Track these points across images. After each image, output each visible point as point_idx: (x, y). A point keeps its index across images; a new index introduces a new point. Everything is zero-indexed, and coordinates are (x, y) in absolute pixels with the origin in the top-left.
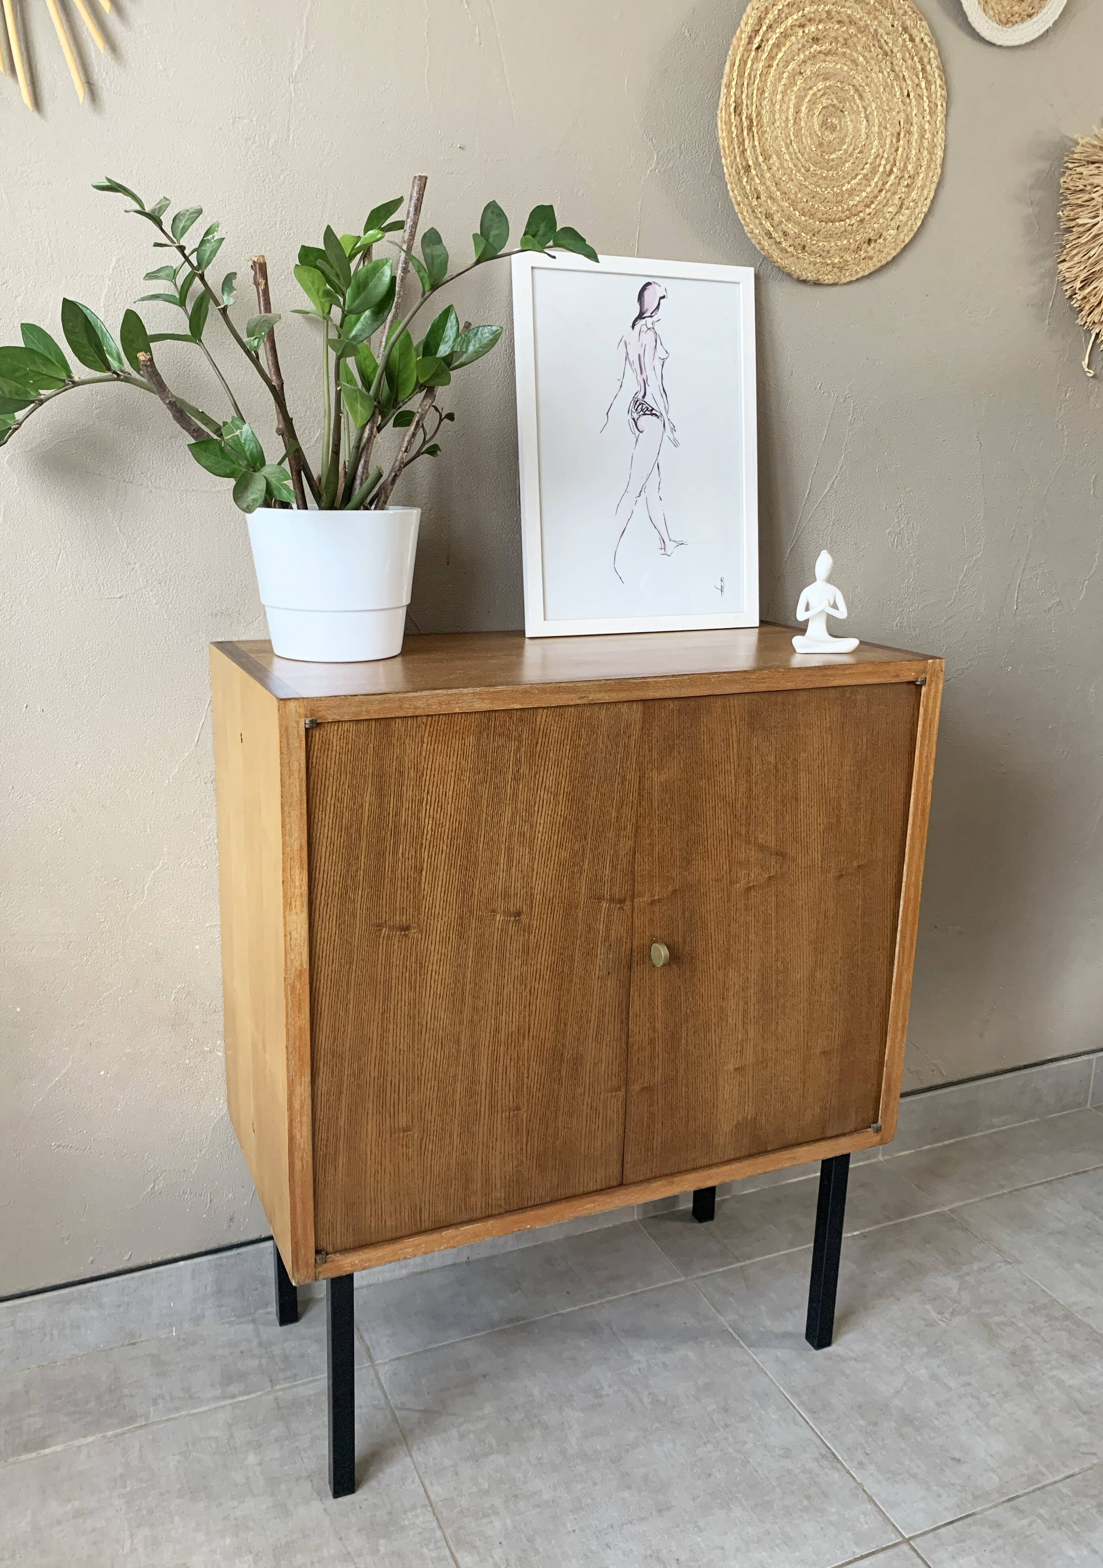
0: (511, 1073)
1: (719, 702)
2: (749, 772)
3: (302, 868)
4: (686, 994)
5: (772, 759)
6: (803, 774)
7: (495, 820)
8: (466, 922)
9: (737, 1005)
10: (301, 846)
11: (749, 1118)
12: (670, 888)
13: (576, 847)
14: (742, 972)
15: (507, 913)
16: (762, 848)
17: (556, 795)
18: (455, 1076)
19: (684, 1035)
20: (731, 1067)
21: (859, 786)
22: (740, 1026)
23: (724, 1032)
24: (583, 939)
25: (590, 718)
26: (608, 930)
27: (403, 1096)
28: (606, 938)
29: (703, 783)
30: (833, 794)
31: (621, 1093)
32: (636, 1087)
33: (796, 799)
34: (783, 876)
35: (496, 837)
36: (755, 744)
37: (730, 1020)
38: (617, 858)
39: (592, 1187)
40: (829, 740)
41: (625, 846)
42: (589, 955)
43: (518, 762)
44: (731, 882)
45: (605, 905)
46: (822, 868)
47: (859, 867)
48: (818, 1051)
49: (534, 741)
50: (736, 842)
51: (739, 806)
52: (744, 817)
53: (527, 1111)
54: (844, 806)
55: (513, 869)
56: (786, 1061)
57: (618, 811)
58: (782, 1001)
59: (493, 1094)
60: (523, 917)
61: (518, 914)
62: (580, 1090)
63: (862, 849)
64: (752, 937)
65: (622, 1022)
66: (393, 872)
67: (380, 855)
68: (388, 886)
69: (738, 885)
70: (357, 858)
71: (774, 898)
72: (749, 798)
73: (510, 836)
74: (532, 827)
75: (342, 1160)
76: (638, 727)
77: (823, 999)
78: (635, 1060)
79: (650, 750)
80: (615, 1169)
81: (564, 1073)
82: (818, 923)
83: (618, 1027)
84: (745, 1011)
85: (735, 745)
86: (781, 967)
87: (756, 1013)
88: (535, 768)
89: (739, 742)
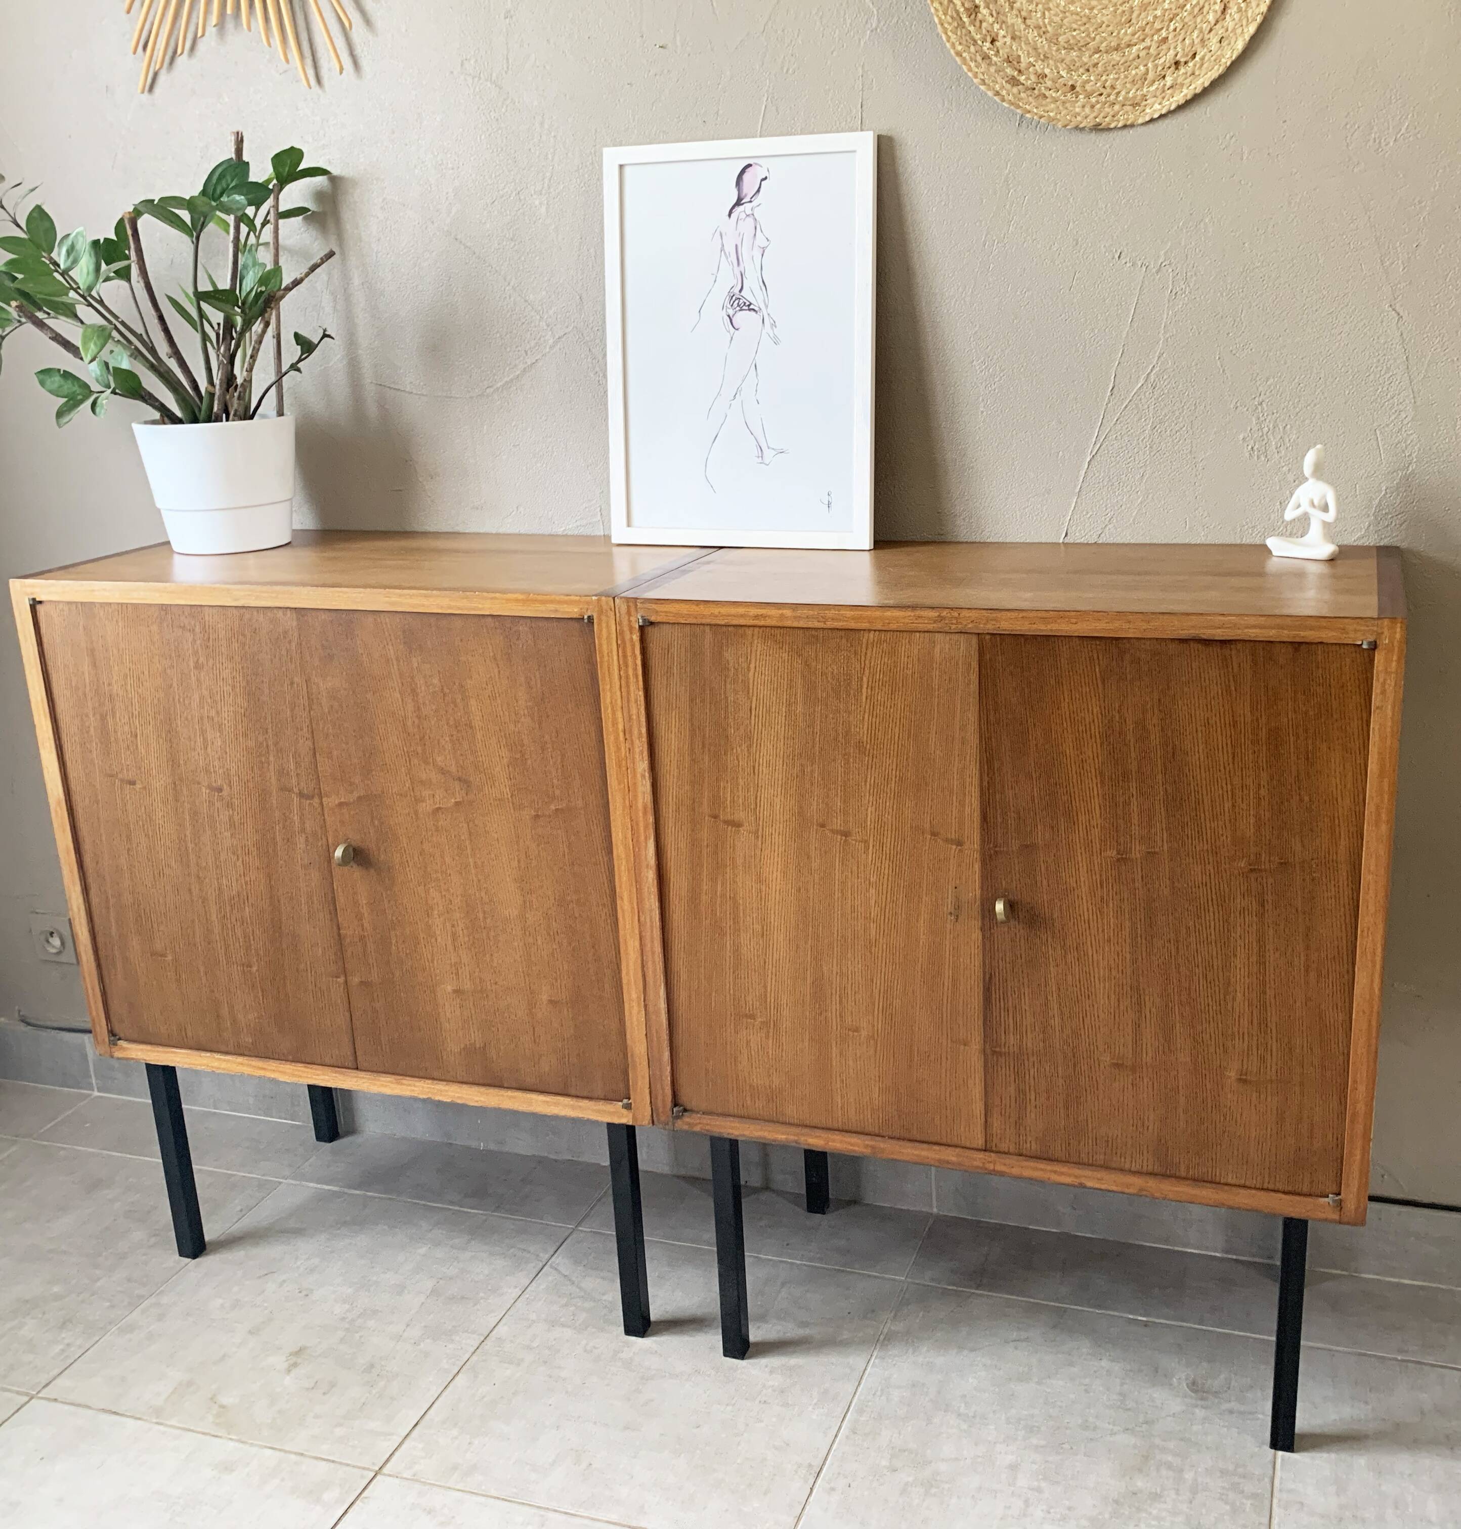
0: (239, 932)
1: (370, 619)
2: (413, 691)
3: (45, 717)
4: (389, 901)
5: (435, 681)
6: (473, 702)
7: (187, 702)
8: (179, 787)
9: (444, 924)
10: (42, 699)
11: (478, 1046)
12: (356, 794)
13: (261, 739)
14: (444, 893)
15: (210, 787)
16: (443, 771)
17: (234, 687)
18: (193, 921)
19: (394, 942)
20: (449, 988)
21: (540, 724)
22: (450, 947)
23: (435, 950)
24: (281, 825)
25: (250, 620)
26: (302, 822)
27: (155, 926)
28: (303, 830)
29: (369, 696)
30: (512, 727)
31: (341, 980)
32: (355, 980)
33: (471, 727)
34: (471, 803)
35: (189, 717)
36: (415, 665)
37: (439, 940)
38: (300, 756)
39: (327, 1060)
40: (496, 671)
41: (304, 746)
42: (289, 840)
43: (196, 653)
44: (415, 800)
45: (296, 800)
46: (513, 804)
47: (557, 810)
48: (545, 997)
49: (206, 636)
50: (415, 761)
51: (409, 723)
52: (417, 737)
53: (258, 970)
54: (526, 742)
55: (209, 749)
56: (508, 999)
57: (292, 710)
58: (492, 933)
59: (227, 947)
60: (225, 793)
61: (220, 790)
62: (302, 966)
63: (557, 792)
64: (448, 860)
65: (331, 913)
66: (115, 732)
67: (103, 718)
68: (114, 744)
69: (424, 804)
70: (87, 716)
71: (465, 825)
72: (419, 717)
73: (202, 718)
74: (218, 712)
75: (119, 965)
76: (296, 634)
77: (539, 942)
78: (349, 954)
79: (311, 656)
80: (347, 1051)
81: (284, 946)
82: (519, 861)
83: (328, 917)
84: (454, 935)
85: (395, 663)
86: (486, 899)
87: (466, 939)
88: (211, 660)
89: (398, 660)
